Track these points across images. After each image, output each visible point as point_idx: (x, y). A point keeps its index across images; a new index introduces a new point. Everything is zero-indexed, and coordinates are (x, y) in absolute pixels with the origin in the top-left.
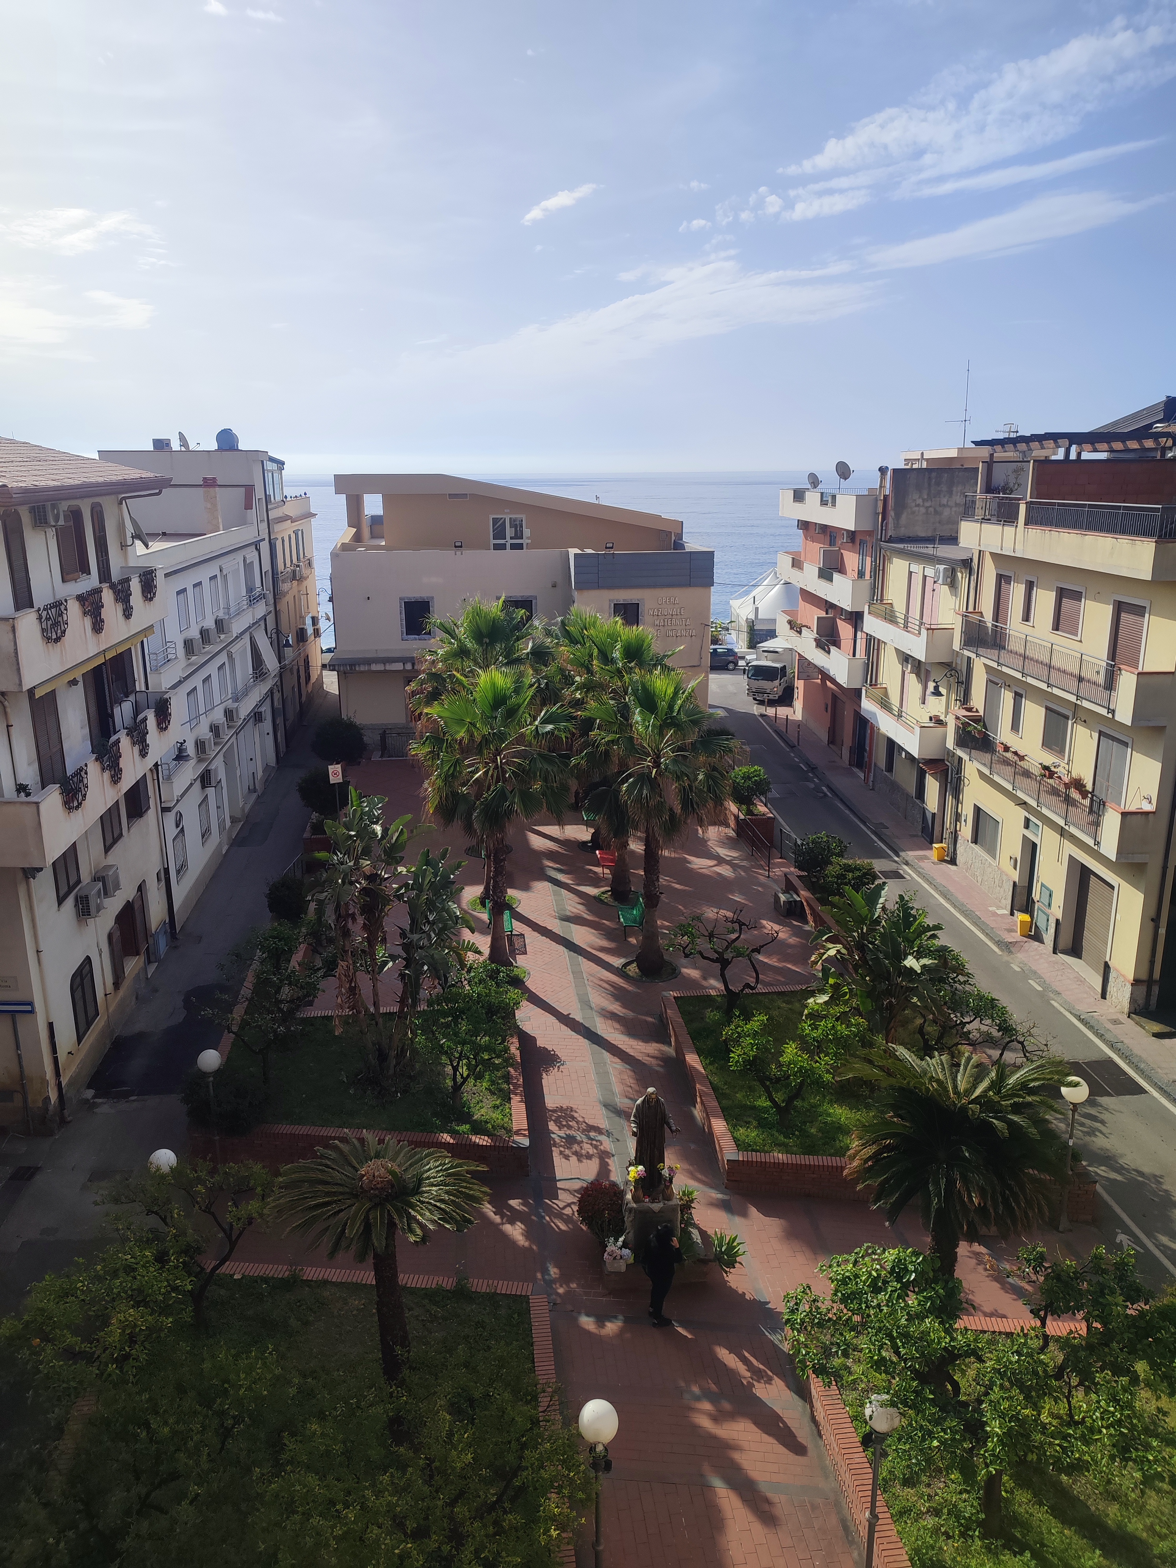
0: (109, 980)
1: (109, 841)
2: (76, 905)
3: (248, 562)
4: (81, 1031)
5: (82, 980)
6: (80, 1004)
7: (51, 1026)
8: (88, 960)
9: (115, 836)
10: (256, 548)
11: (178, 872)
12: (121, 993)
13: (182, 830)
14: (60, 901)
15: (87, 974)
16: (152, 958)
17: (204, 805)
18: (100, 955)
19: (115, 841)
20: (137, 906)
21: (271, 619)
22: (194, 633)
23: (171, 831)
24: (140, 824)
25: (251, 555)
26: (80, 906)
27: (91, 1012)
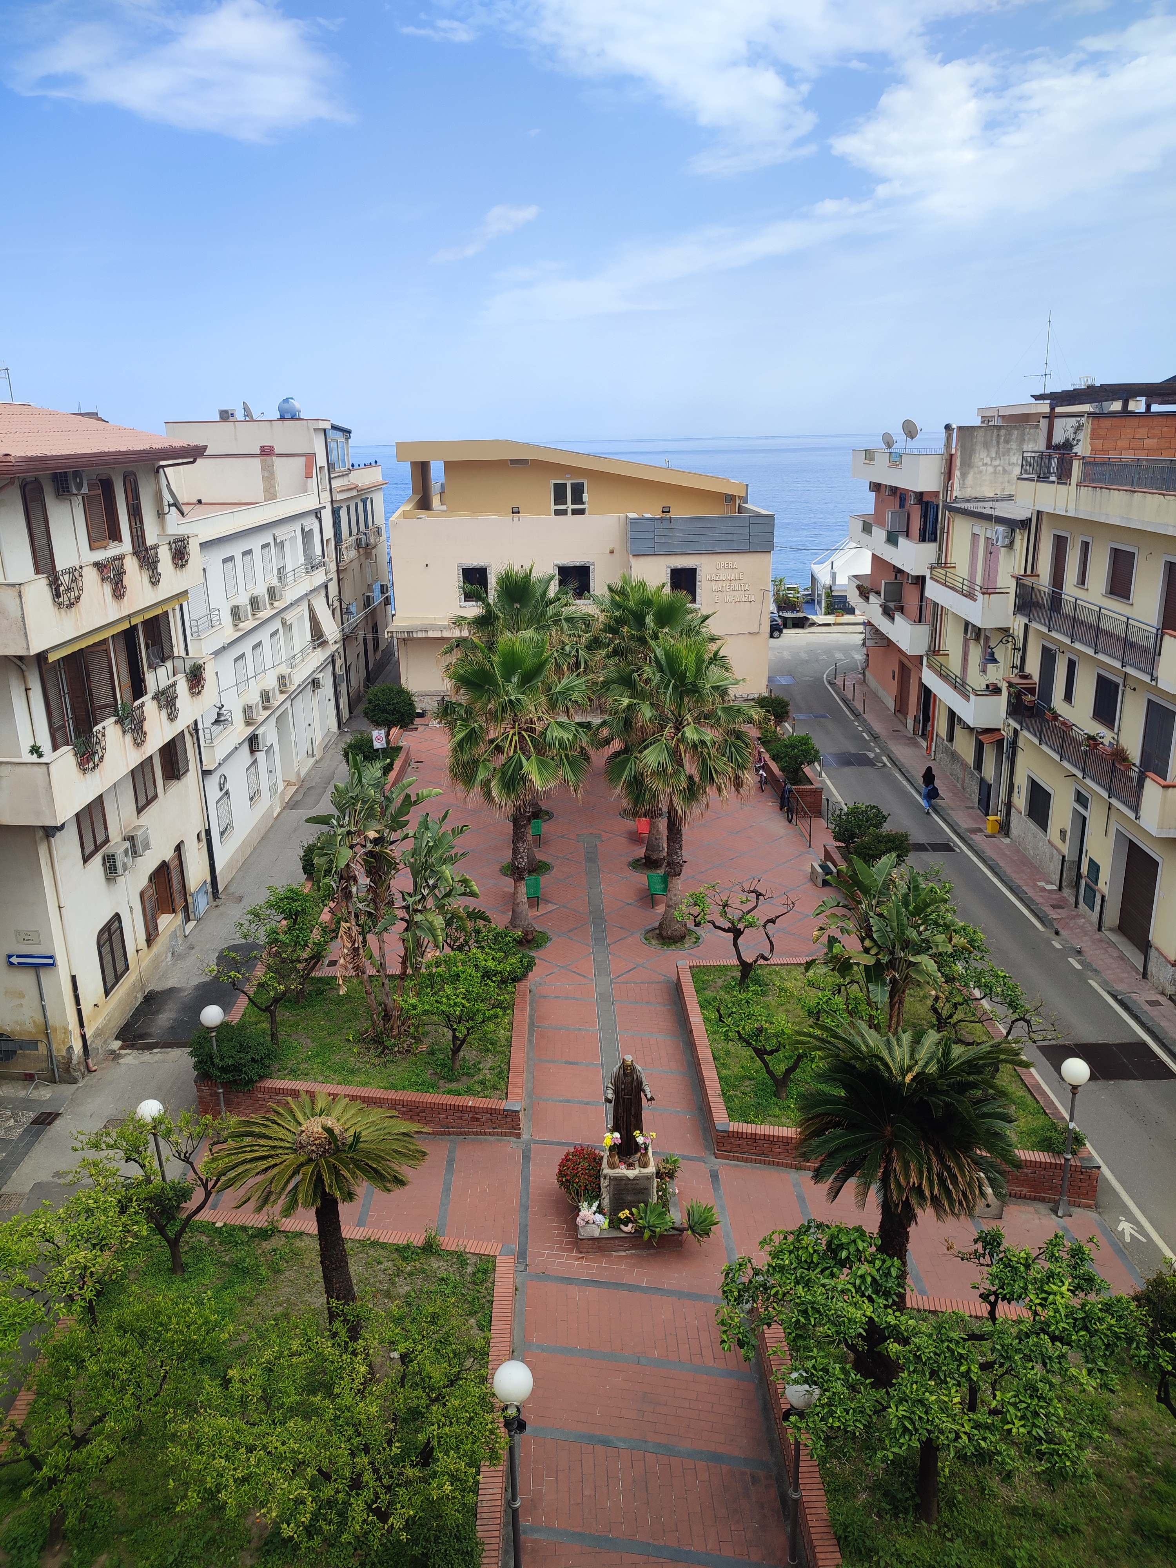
0: (142, 936)
1: (142, 802)
2: (104, 864)
3: (306, 530)
4: (109, 985)
5: (110, 935)
6: (108, 959)
7: (74, 979)
8: (117, 917)
9: (149, 798)
10: (317, 516)
11: (222, 834)
12: (155, 949)
13: (227, 793)
14: (86, 859)
15: (116, 931)
16: (192, 916)
17: (252, 768)
18: (131, 911)
19: (149, 802)
20: (174, 865)
21: (333, 588)
22: (243, 600)
23: (214, 793)
24: (176, 787)
25: (311, 524)
26: (108, 865)
27: (120, 967)
